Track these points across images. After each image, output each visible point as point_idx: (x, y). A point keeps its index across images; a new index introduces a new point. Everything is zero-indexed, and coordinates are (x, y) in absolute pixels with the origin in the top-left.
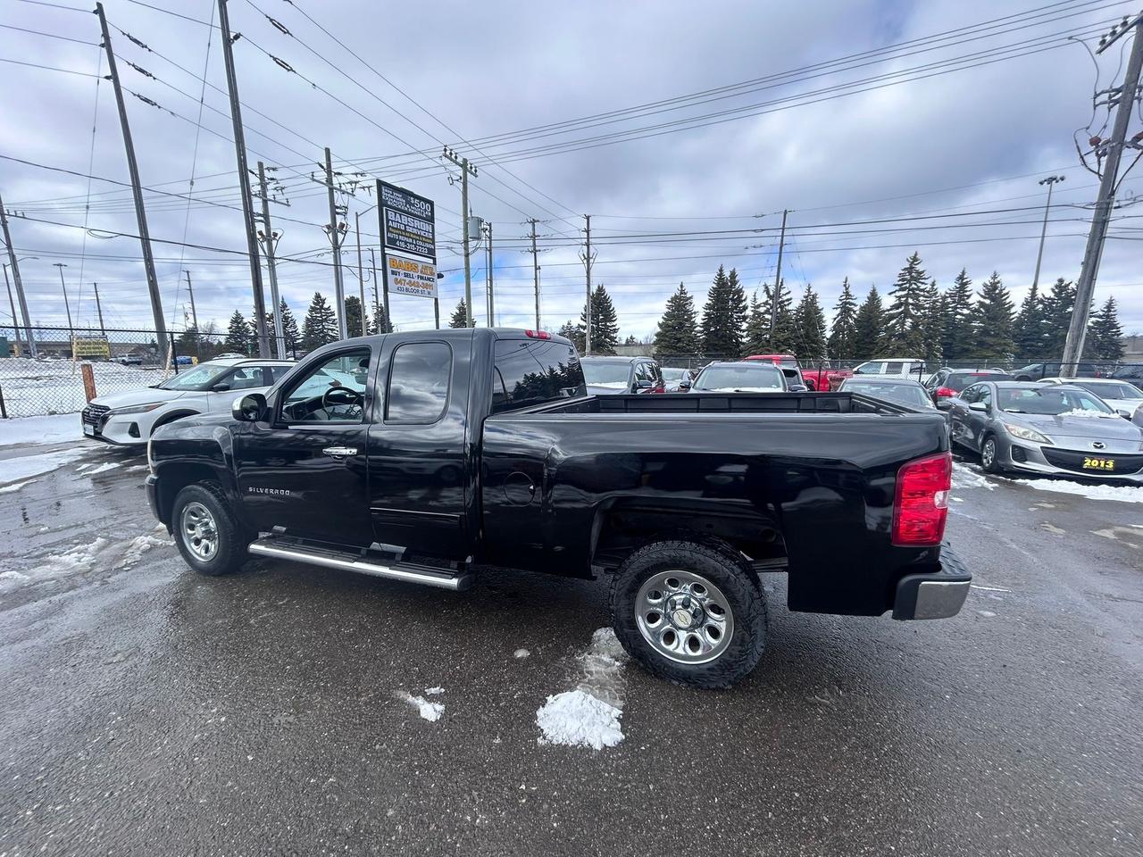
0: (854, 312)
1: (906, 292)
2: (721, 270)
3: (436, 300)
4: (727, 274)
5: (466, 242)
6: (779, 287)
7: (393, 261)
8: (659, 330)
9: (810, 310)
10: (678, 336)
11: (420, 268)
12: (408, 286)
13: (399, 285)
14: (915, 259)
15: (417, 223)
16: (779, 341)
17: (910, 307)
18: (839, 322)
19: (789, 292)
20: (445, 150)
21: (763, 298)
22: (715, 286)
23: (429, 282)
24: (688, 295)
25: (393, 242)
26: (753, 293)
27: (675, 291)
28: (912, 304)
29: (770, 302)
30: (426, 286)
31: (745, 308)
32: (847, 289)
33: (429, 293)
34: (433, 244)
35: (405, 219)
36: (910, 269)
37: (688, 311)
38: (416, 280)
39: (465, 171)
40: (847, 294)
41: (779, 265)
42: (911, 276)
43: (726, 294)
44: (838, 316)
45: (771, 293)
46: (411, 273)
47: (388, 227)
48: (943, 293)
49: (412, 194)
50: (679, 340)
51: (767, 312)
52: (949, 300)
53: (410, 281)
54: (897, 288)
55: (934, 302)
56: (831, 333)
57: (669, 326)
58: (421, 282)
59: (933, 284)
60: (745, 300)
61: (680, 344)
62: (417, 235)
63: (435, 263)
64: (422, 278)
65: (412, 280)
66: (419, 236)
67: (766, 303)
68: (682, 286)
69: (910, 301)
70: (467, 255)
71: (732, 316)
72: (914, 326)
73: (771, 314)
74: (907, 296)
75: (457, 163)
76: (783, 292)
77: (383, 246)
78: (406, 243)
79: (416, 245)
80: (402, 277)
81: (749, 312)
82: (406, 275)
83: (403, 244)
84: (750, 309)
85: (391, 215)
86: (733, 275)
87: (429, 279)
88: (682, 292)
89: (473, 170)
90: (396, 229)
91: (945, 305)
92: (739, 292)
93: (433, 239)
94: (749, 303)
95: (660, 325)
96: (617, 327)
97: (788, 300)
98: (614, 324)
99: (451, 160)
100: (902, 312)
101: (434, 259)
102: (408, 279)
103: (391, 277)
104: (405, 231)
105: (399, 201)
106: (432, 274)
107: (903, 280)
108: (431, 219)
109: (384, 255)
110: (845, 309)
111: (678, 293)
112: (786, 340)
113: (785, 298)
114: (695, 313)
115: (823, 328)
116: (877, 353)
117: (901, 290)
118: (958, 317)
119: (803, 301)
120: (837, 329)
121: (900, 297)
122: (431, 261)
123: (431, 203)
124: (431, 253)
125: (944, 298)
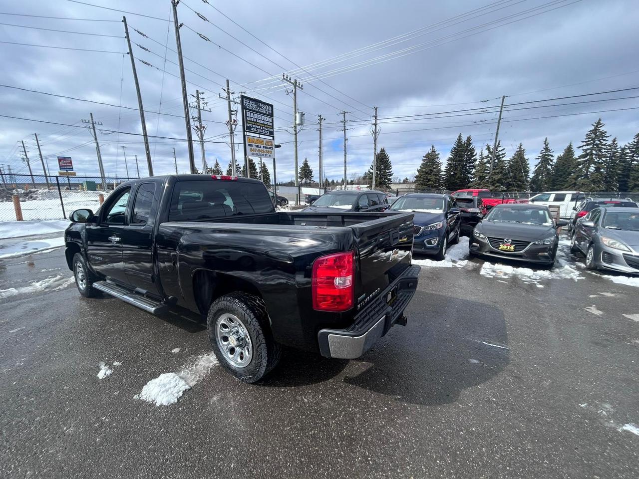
0: (552, 161)
1: (591, 146)
2: (460, 137)
3: (274, 159)
4: (464, 139)
5: (295, 127)
6: (496, 147)
7: (249, 139)
8: (417, 174)
9: (520, 160)
10: (429, 178)
11: (265, 142)
12: (258, 152)
13: (253, 152)
14: (599, 123)
15: (263, 117)
16: (494, 180)
17: (594, 156)
18: (539, 168)
19: (504, 149)
20: (284, 76)
21: (486, 153)
22: (455, 146)
23: (270, 150)
24: (437, 153)
25: (249, 129)
26: (480, 151)
27: (428, 150)
28: (594, 154)
29: (490, 156)
30: (268, 152)
31: (475, 160)
32: (546, 145)
33: (270, 156)
34: (273, 128)
35: (256, 116)
36: (595, 131)
37: (436, 162)
38: (262, 149)
39: (295, 86)
40: (547, 149)
41: (497, 132)
42: (596, 135)
43: (463, 151)
44: (539, 163)
45: (491, 150)
46: (260, 145)
47: (247, 120)
48: (623, 146)
49: (260, 102)
50: (429, 180)
51: (488, 162)
52: (628, 151)
53: (259, 150)
54: (585, 144)
55: (614, 153)
56: (533, 175)
57: (423, 172)
58: (265, 150)
59: (614, 140)
60: (475, 155)
61: (430, 183)
62: (263, 124)
63: (273, 139)
64: (266, 148)
65: (260, 149)
66: (265, 124)
67: (487, 157)
68: (433, 147)
69: (594, 152)
70: (296, 134)
71: (466, 165)
72: (597, 169)
73: (490, 163)
74: (592, 149)
75: (290, 82)
76: (499, 149)
77: (244, 131)
78: (257, 129)
79: (262, 130)
80: (254, 147)
81: (477, 163)
82: (257, 146)
83: (255, 130)
84: (478, 160)
85: (248, 114)
86: (469, 139)
87: (270, 148)
88: (433, 151)
89: (300, 86)
90: (251, 121)
91: (623, 154)
92: (472, 150)
93: (273, 126)
94: (477, 157)
95: (418, 171)
96: (392, 173)
97: (503, 154)
98: (391, 171)
99: (287, 81)
100: (587, 161)
101: (273, 137)
102: (257, 149)
103: (248, 148)
104: (256, 122)
105: (253, 105)
106: (272, 145)
107: (588, 138)
108: (271, 115)
109: (244, 136)
110: (545, 159)
111: (430, 151)
112: (500, 179)
113: (500, 153)
114: (441, 163)
115: (527, 172)
116: (567, 187)
117: (587, 145)
118: (635, 162)
119: (515, 154)
120: (538, 172)
121: (586, 150)
122: (271, 138)
123: (272, 106)
124: (271, 134)
125: (623, 150)
